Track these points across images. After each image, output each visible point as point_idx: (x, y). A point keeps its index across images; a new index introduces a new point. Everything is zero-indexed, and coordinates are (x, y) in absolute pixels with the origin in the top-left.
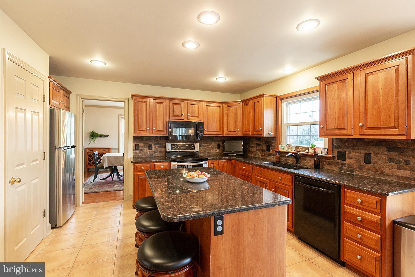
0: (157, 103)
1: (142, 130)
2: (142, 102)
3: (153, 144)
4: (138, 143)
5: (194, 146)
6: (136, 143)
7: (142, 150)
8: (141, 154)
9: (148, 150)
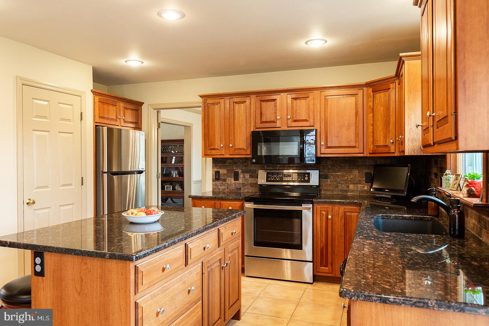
0: (236, 103)
1: (214, 149)
2: (215, 104)
3: (240, 171)
4: (219, 170)
5: (309, 177)
6: (216, 170)
7: (225, 180)
8: (223, 187)
9: (233, 181)
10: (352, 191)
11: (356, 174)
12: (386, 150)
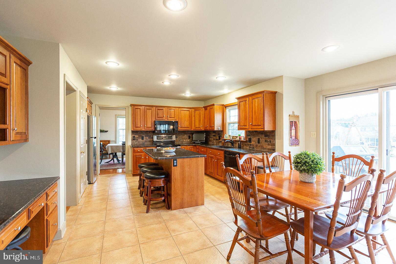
0: (147, 109)
1: (138, 127)
2: (138, 109)
3: (144, 136)
4: (134, 136)
5: (172, 137)
6: (133, 136)
7: (137, 140)
8: (137, 143)
9: (141, 140)
10: (185, 142)
11: (186, 136)
12: (199, 128)
